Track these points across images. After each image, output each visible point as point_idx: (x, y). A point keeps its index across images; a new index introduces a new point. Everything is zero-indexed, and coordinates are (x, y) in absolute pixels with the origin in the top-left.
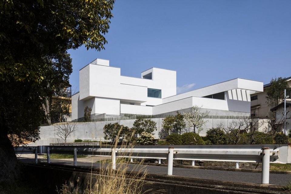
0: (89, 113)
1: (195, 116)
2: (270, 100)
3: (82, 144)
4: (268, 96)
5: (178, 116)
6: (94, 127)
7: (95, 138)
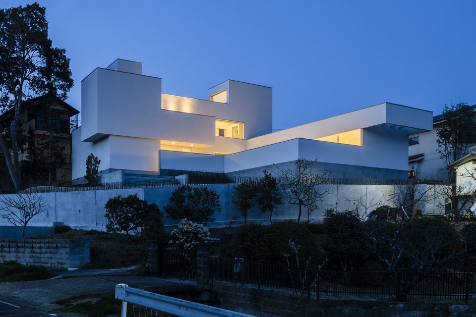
0: (94, 169)
1: (301, 181)
2: (443, 146)
3: (52, 244)
4: (440, 139)
5: (266, 180)
6: (94, 202)
7: (95, 225)
